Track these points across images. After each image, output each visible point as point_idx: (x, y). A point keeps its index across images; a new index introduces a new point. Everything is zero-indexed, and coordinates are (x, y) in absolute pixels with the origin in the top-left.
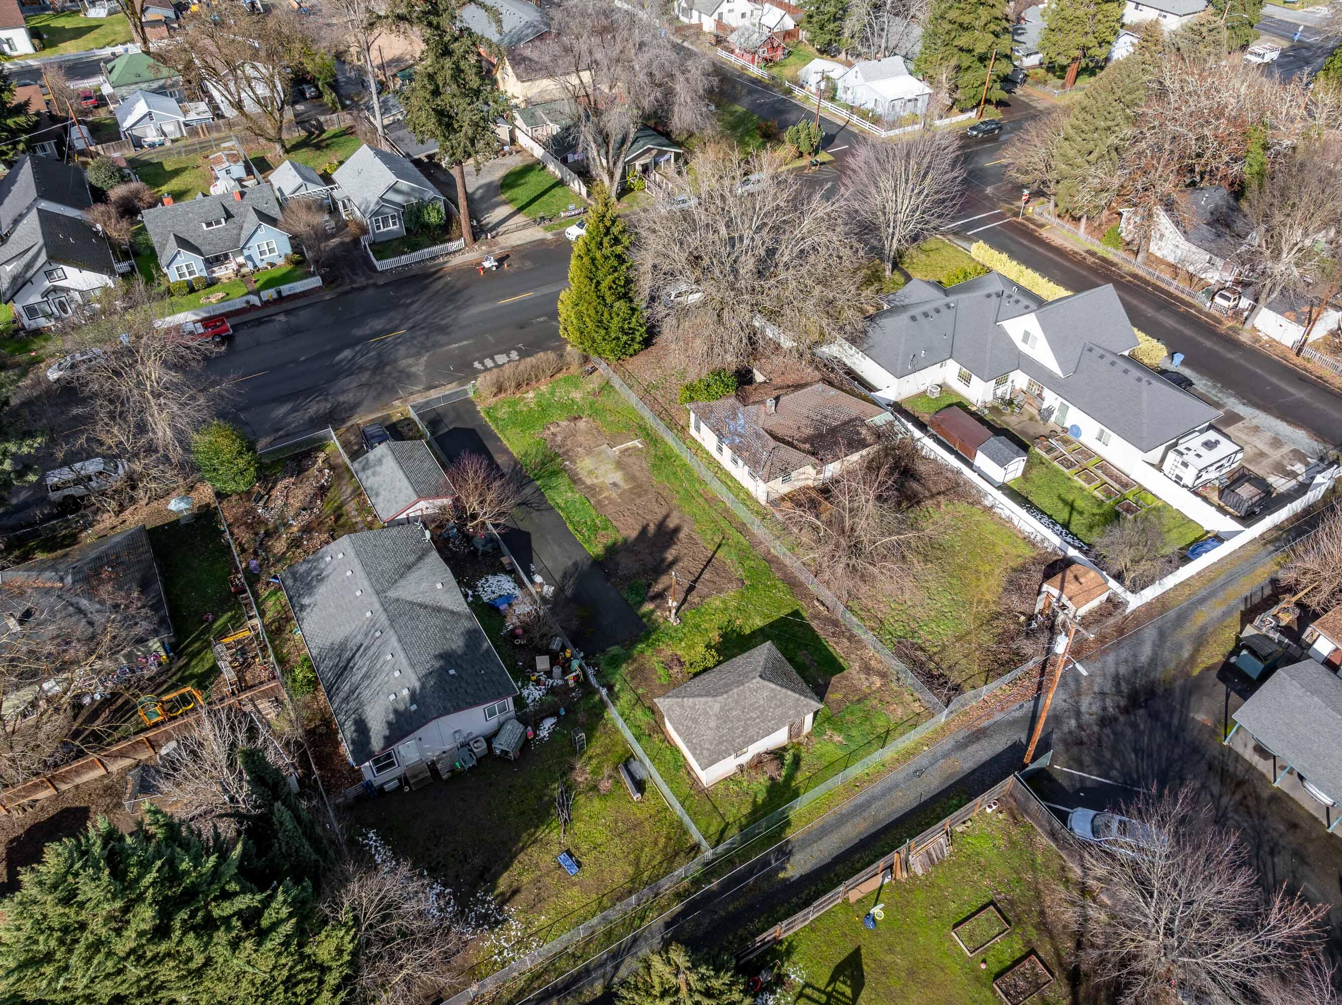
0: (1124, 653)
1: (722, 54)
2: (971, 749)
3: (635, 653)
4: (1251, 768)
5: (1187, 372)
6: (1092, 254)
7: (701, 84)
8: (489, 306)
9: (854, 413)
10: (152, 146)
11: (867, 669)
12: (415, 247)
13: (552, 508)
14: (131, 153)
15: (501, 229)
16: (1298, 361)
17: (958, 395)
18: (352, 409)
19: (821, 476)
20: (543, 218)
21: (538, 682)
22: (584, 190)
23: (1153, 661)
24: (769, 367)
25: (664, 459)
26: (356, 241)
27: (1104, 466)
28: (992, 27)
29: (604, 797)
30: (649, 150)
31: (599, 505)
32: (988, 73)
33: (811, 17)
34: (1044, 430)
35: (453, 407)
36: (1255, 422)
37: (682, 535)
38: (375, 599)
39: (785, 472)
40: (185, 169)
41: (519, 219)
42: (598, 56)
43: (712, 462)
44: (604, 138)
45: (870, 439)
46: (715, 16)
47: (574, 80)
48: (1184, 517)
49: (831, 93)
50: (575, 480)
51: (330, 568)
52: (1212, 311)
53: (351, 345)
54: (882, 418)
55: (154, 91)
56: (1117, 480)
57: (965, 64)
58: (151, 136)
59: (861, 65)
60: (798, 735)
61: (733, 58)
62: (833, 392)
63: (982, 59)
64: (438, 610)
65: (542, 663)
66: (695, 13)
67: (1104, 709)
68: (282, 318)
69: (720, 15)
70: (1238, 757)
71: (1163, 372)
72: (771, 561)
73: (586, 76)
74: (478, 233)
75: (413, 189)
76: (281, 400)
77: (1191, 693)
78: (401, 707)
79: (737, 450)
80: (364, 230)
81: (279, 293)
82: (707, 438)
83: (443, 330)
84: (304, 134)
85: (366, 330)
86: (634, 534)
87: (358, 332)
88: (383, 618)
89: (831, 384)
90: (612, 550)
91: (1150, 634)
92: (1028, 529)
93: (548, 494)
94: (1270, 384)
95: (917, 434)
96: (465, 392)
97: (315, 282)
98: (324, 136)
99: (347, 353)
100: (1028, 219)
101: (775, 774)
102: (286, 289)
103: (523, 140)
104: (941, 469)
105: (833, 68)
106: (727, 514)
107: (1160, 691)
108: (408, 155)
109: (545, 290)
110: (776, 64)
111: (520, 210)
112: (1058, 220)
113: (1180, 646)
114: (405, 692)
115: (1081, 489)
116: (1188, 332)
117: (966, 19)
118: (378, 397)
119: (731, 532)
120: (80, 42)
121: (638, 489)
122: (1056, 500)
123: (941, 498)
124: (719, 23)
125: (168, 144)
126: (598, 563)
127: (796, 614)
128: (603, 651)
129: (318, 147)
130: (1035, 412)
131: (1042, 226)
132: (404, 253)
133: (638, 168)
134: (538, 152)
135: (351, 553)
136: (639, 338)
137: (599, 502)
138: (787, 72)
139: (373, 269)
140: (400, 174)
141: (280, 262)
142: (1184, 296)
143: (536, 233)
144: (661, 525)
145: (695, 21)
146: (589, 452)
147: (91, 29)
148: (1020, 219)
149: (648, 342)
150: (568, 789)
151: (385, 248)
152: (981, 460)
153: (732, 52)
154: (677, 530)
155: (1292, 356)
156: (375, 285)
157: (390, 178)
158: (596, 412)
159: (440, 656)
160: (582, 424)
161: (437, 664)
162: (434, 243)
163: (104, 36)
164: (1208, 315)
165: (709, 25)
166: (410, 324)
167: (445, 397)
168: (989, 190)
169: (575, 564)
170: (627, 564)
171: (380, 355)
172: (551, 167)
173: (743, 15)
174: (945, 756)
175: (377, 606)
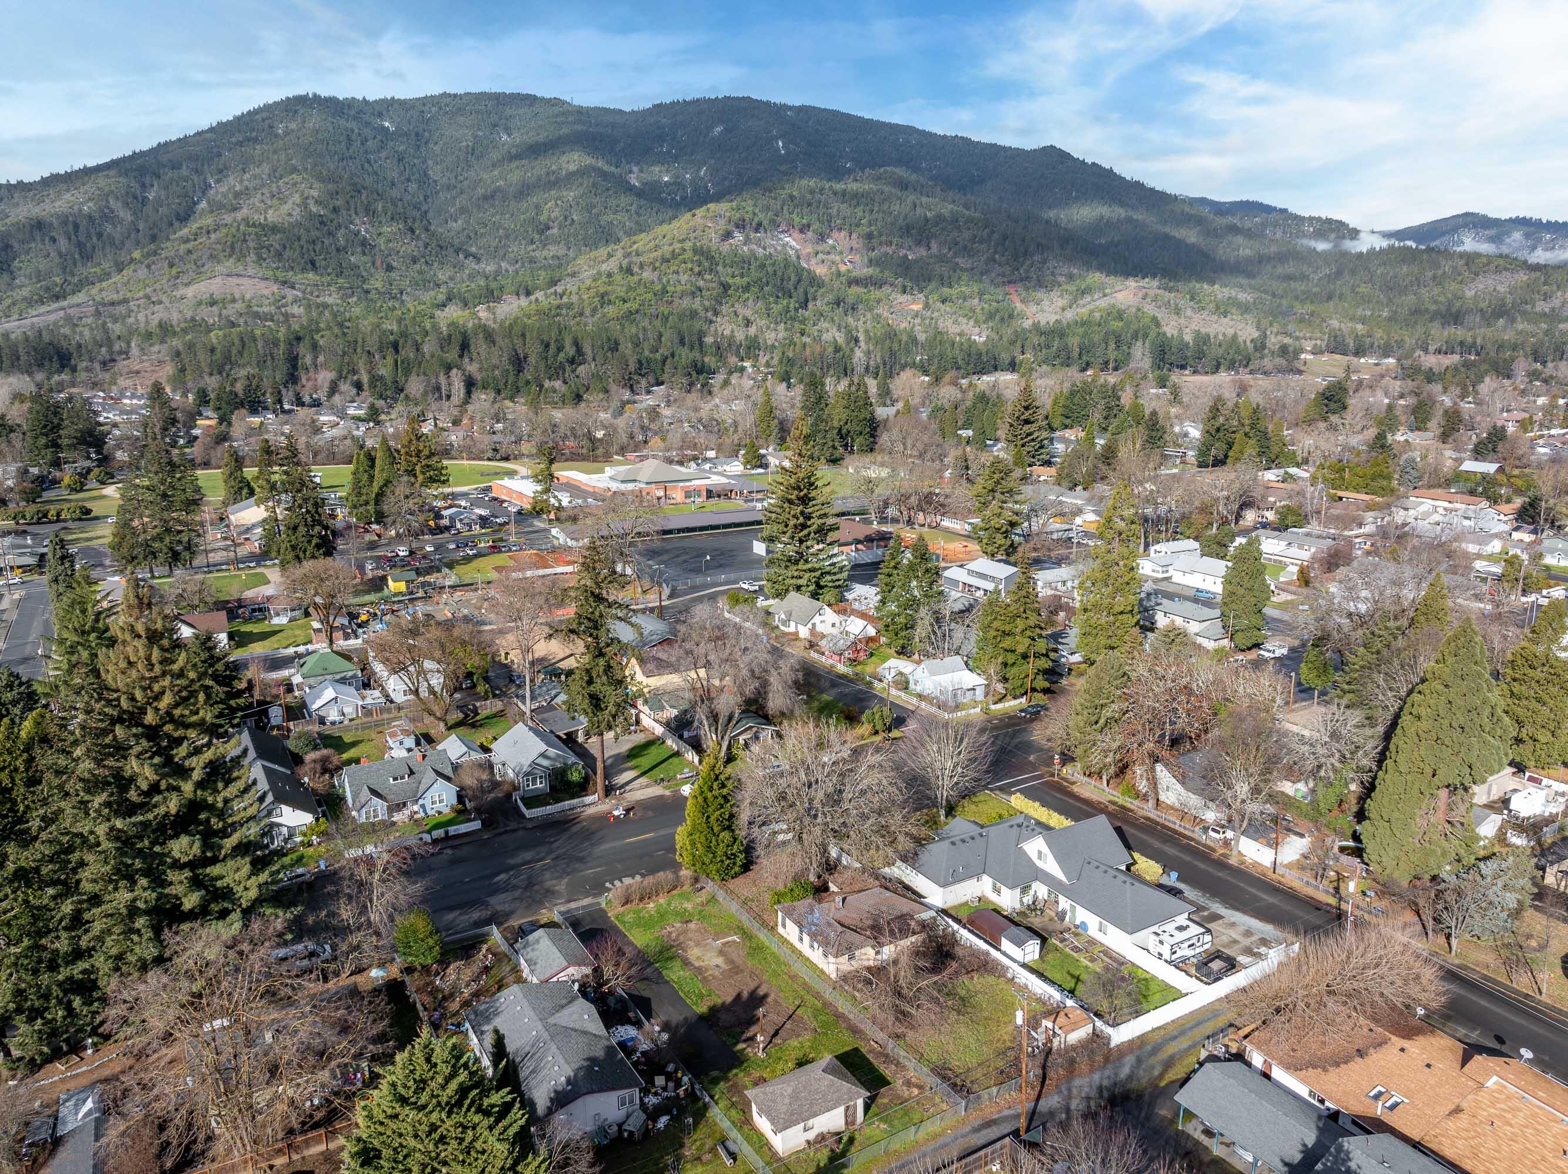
0: (1107, 1073)
1: (814, 655)
2: (984, 1132)
3: (730, 1075)
4: (1197, 1143)
5: (1181, 886)
6: (1114, 803)
7: (790, 677)
8: (618, 843)
9: (905, 910)
10: (333, 723)
11: (908, 1083)
12: (558, 801)
13: (667, 982)
14: (315, 728)
15: (628, 788)
16: (1274, 876)
17: (993, 903)
18: (508, 915)
19: (879, 957)
20: (662, 780)
21: (656, 1094)
22: (696, 759)
23: (1130, 1077)
24: (840, 880)
25: (758, 949)
26: (509, 796)
27: (1107, 952)
28: (1028, 633)
29: (704, 1164)
30: (751, 728)
31: (705, 980)
32: (1031, 666)
33: (887, 626)
34: (1059, 926)
35: (590, 914)
36: (1233, 920)
37: (769, 1000)
38: (539, 1024)
39: (849, 950)
40: (361, 741)
41: (643, 780)
42: (712, 657)
43: (794, 949)
44: (714, 717)
45: (917, 928)
46: (810, 626)
47: (693, 674)
48: (1167, 985)
49: (903, 683)
50: (686, 963)
51: (504, 1007)
52: (1209, 842)
53: (506, 870)
54: (926, 915)
55: (337, 681)
56: (1115, 960)
57: (1010, 662)
58: (333, 715)
59: (927, 663)
60: (853, 1123)
61: (823, 659)
62: (888, 894)
63: (1025, 656)
64: (585, 1033)
65: (660, 1081)
66: (793, 624)
67: (1089, 1107)
68: (449, 851)
69: (814, 625)
70: (1188, 1136)
71: (1160, 886)
72: (839, 1016)
73: (702, 672)
74: (609, 791)
75: (558, 755)
76: (451, 908)
77: (1157, 1097)
78: (560, 1088)
79: (813, 936)
80: (516, 788)
81: (447, 832)
82: (790, 931)
83: (581, 860)
84: (461, 716)
85: (518, 860)
86: (729, 999)
87: (512, 862)
88: (546, 1035)
89: (887, 889)
90: (714, 1010)
91: (1129, 1060)
92: (1039, 991)
93: (664, 973)
94: (1249, 893)
95: (956, 926)
96: (599, 904)
97: (476, 825)
98: (478, 718)
99: (503, 877)
100: (1063, 779)
101: (835, 1147)
102: (453, 830)
103: (646, 721)
104: (975, 953)
105: (904, 665)
106: (806, 986)
107: (1133, 1096)
108: (552, 732)
109: (663, 832)
110: (860, 663)
111: (643, 774)
112: (1086, 779)
113: (1153, 1067)
114: (563, 1079)
115: (1086, 967)
116: (1187, 858)
117: (1007, 628)
118: (529, 907)
119: (808, 997)
120: (266, 643)
121: (735, 969)
122: (1065, 975)
123: (974, 974)
124: (813, 630)
125: (346, 722)
126: (702, 1018)
127: (856, 1050)
128: (707, 1074)
129: (473, 726)
130: (1053, 914)
131: (1073, 783)
132: (549, 804)
133: (742, 742)
134: (659, 730)
135: (520, 995)
136: (739, 863)
137: (705, 978)
138: (869, 669)
139: (523, 816)
140: (549, 744)
141: (446, 810)
142: (1186, 832)
143: (656, 791)
144: (753, 994)
145: (792, 629)
146: (698, 944)
147: (274, 633)
148: (1056, 779)
149: (746, 867)
150: (679, 1159)
151: (532, 801)
152: (1006, 944)
153: (823, 654)
154: (766, 996)
155: (1270, 873)
156: (525, 829)
157: (542, 747)
158: (703, 917)
159: (588, 1059)
160: (692, 926)
161: (586, 1064)
162: (573, 798)
163: (287, 638)
164: (1205, 846)
165: (804, 632)
166: (553, 855)
167: (583, 907)
168: (1032, 758)
169: (686, 1019)
170: (725, 1018)
171: (529, 878)
172: (669, 742)
173: (833, 625)
174: (963, 1136)
175: (540, 1027)
